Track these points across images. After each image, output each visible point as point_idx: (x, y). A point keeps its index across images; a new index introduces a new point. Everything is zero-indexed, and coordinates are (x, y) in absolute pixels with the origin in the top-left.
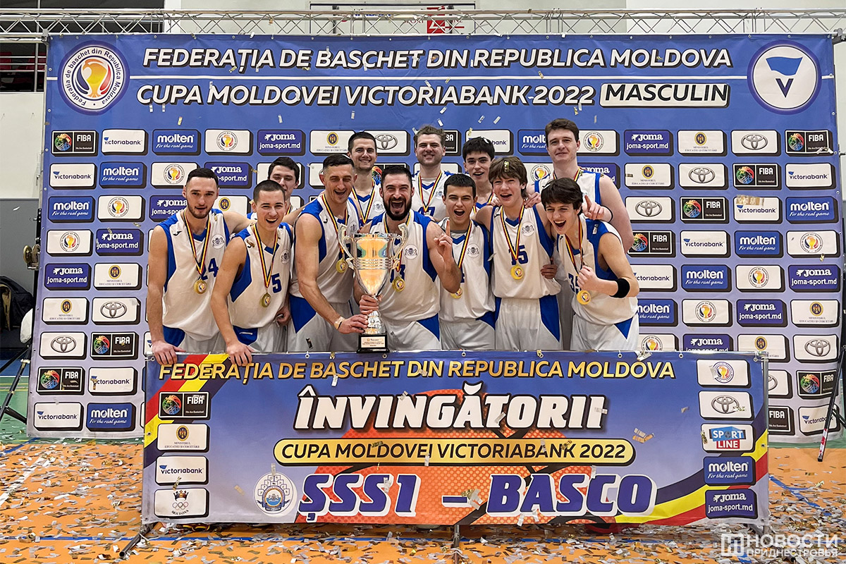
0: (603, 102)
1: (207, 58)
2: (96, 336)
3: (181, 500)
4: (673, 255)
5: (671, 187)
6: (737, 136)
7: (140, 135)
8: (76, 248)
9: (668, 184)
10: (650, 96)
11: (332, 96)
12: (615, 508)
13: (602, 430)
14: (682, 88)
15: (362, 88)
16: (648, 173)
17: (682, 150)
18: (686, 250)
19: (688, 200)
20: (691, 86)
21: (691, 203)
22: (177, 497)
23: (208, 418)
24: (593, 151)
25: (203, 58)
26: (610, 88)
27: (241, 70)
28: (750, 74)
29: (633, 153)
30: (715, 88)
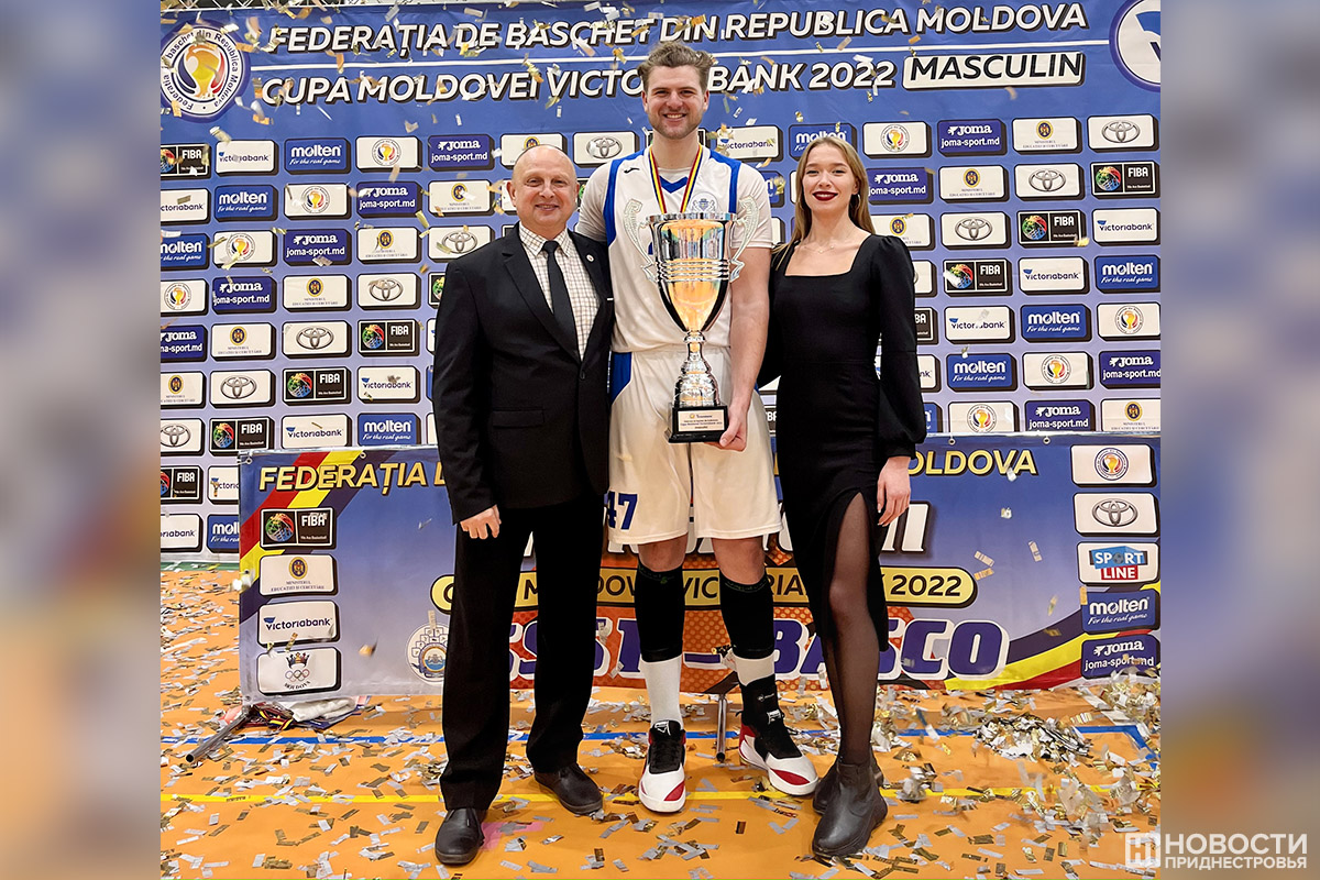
0: (908, 83)
1: (356, 39)
2: (216, 424)
3: (298, 666)
4: (1009, 293)
5: (1005, 198)
6: (1096, 125)
7: (267, 148)
8: (187, 305)
9: (1000, 194)
10: (973, 72)
11: (529, 86)
12: (945, 668)
13: (924, 555)
14: (1017, 60)
15: (571, 74)
16: (972, 179)
17: (1018, 147)
18: (1028, 284)
19: (1028, 216)
20: (1029, 56)
21: (1032, 220)
22: (291, 663)
23: (333, 547)
24: (895, 152)
25: (351, 39)
26: (916, 63)
27: (403, 53)
28: (1113, 37)
29: (950, 153)
30: (1064, 58)
